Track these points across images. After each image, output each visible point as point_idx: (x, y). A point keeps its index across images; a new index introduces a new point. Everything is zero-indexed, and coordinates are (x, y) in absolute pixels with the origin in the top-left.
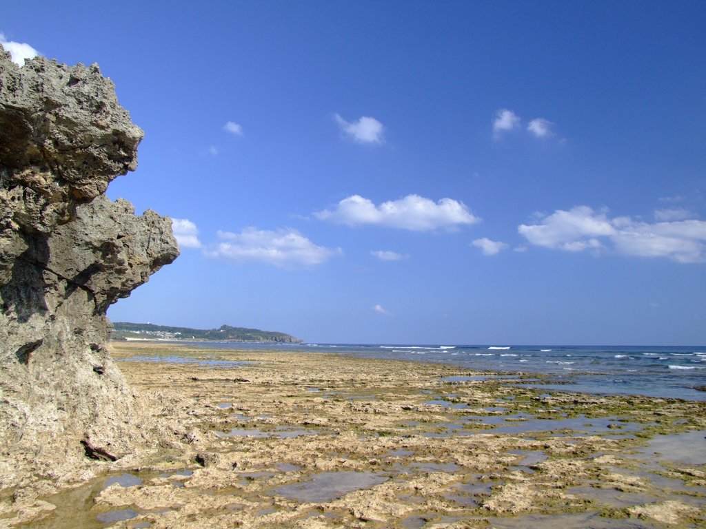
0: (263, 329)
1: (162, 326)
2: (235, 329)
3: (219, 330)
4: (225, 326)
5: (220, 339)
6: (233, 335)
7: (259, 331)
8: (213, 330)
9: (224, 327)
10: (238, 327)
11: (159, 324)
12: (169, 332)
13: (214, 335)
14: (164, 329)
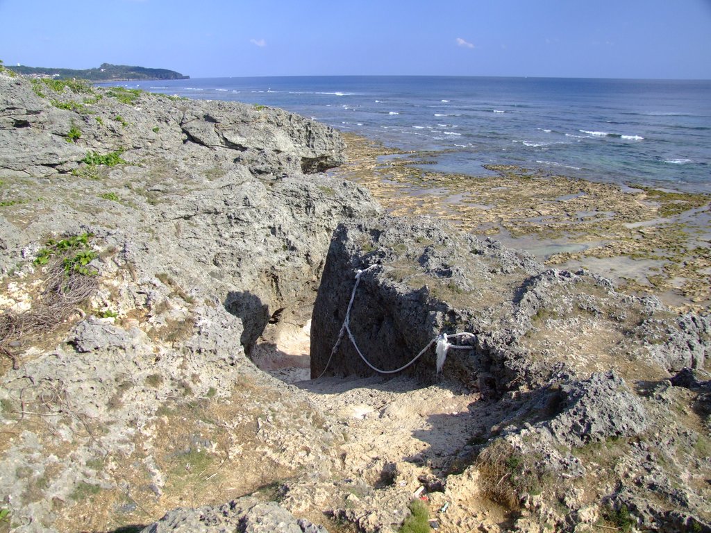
0: (147, 66)
1: (37, 68)
2: (117, 67)
3: (100, 69)
4: (105, 64)
5: (103, 79)
6: (116, 74)
7: (143, 68)
8: (93, 69)
9: (104, 66)
10: (119, 64)
11: (34, 66)
12: (46, 74)
13: (95, 75)
14: (40, 71)
